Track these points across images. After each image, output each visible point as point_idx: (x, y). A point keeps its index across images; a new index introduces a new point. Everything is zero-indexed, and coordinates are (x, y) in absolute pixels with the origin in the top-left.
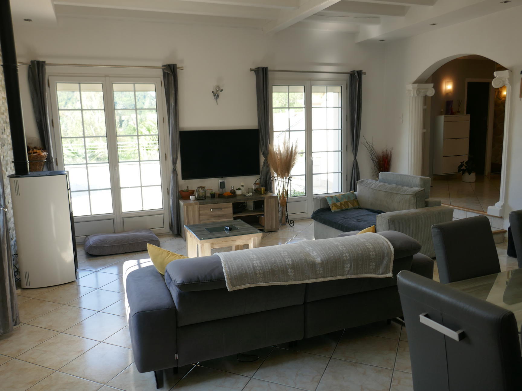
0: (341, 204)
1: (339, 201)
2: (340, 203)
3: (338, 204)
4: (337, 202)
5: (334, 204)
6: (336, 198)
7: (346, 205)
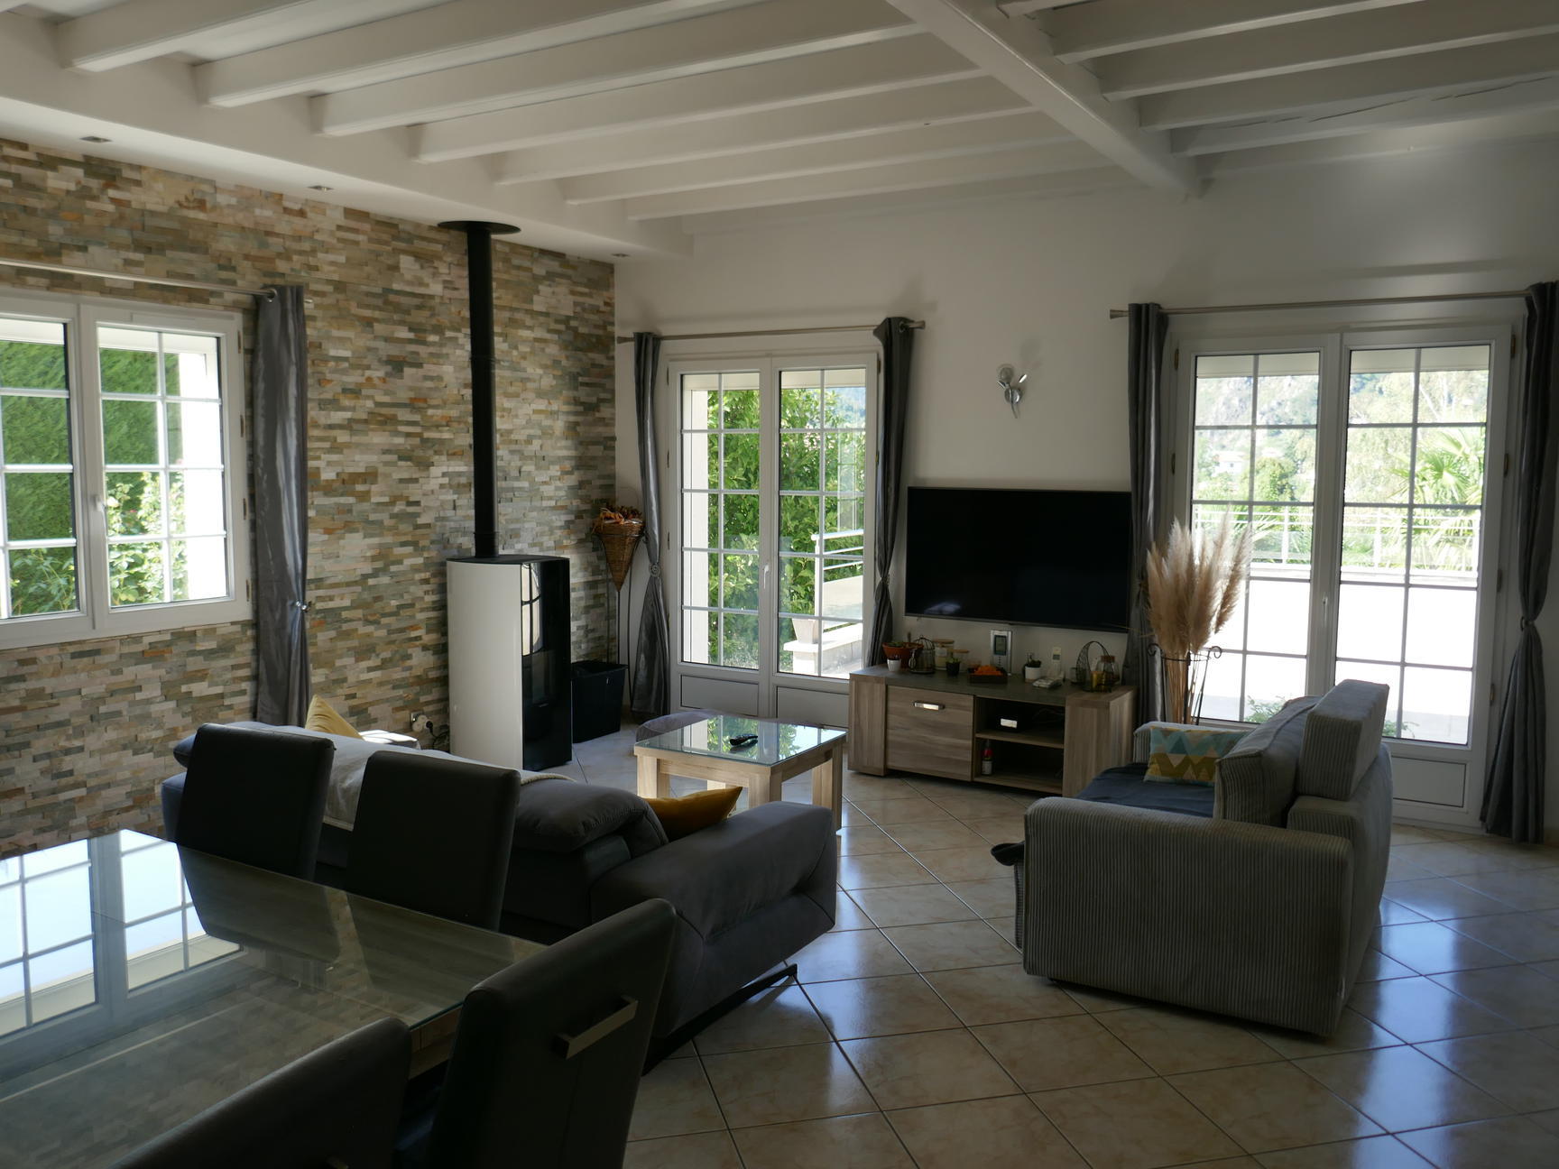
0: (1186, 762)
1: (1185, 752)
2: (1183, 756)
3: (1176, 760)
4: (1172, 752)
5: (1162, 759)
6: (1180, 740)
7: (1204, 770)
